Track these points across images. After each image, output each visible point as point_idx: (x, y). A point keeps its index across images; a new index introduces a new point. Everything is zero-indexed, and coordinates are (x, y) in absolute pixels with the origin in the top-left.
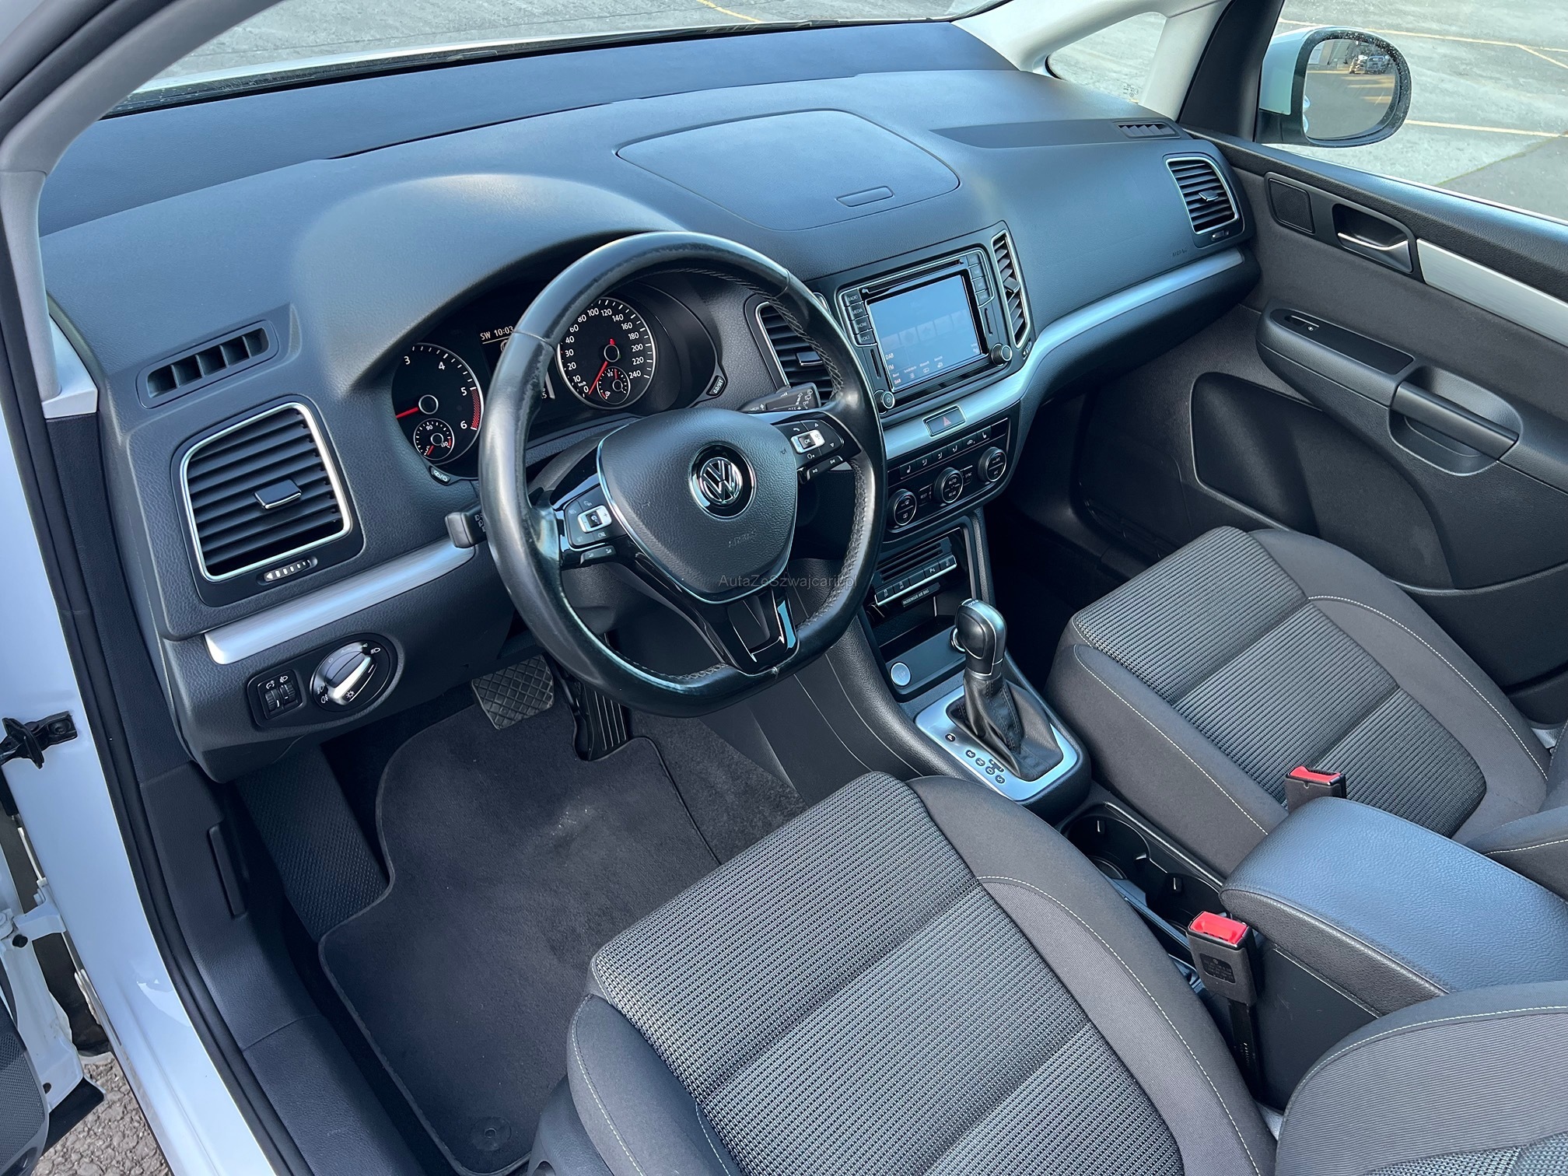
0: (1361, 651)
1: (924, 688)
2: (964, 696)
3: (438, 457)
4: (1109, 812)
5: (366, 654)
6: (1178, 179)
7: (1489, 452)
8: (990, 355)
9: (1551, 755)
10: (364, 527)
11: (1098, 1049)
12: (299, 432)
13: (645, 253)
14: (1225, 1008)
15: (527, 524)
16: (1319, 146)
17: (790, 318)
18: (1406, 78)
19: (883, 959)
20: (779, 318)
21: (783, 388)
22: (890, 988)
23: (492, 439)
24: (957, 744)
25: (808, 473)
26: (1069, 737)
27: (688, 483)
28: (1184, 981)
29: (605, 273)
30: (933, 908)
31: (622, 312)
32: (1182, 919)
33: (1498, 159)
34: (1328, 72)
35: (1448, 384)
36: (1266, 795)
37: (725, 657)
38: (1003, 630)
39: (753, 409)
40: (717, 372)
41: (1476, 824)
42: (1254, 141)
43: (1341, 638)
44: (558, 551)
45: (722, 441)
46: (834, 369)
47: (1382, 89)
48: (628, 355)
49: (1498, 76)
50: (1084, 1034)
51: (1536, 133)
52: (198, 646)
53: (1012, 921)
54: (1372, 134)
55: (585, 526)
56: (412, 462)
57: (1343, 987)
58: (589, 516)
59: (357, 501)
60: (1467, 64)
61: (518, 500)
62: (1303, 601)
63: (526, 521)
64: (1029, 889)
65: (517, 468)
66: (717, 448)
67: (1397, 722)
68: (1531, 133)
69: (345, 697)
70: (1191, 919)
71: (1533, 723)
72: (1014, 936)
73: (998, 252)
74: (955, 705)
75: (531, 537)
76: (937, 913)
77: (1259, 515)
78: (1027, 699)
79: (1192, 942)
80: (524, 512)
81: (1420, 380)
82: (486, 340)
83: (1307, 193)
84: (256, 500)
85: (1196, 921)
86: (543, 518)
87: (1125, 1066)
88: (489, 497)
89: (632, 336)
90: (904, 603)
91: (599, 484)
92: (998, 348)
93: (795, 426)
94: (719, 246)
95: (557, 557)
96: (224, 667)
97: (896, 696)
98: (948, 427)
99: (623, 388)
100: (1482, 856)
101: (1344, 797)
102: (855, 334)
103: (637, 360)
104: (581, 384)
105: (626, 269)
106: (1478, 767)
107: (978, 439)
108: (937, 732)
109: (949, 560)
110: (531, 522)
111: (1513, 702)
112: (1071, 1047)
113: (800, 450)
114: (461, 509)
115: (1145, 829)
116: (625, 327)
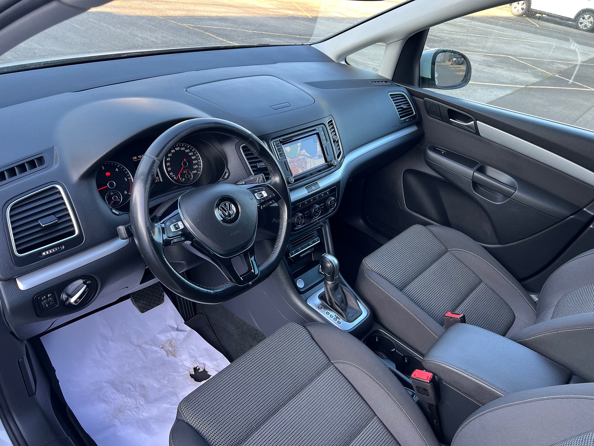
0: (468, 269)
1: (310, 288)
2: (324, 291)
3: (115, 205)
4: (380, 333)
5: (84, 284)
6: (393, 100)
7: (507, 195)
8: (328, 163)
9: (537, 304)
10: (84, 233)
11: (380, 426)
12: (57, 196)
13: (195, 126)
14: (426, 406)
15: (150, 229)
16: (441, 89)
17: (253, 149)
18: (469, 66)
19: (296, 397)
20: (249, 150)
21: (252, 176)
22: (299, 408)
23: (135, 196)
24: (323, 310)
25: (261, 207)
26: (364, 305)
27: (214, 212)
28: (411, 398)
29: (180, 133)
30: (315, 375)
31: (189, 148)
32: (408, 373)
33: (505, 95)
34: (443, 64)
35: (491, 171)
36: (437, 324)
37: (230, 279)
38: (338, 265)
39: (240, 184)
40: (226, 170)
41: (513, 331)
42: (419, 87)
43: (461, 264)
44: (162, 240)
45: (227, 195)
46: (270, 168)
47: (462, 70)
48: (191, 165)
49: (503, 67)
50: (374, 421)
51: (517, 86)
52: (13, 283)
53: (345, 378)
54: (459, 85)
55: (173, 229)
56: (104, 207)
57: (469, 395)
58: (175, 225)
59: (81, 223)
60: (492, 63)
61: (146, 220)
62: (446, 251)
63: (149, 228)
64: (352, 365)
65: (145, 208)
66: (225, 198)
67: (482, 294)
68: (515, 86)
69: (75, 302)
70: (412, 373)
71: (530, 292)
72: (346, 384)
73: (330, 126)
74: (321, 294)
75: (151, 234)
76: (316, 376)
77: (429, 220)
78: (348, 290)
79: (413, 381)
80: (148, 224)
81: (482, 170)
82: (135, 160)
83: (439, 105)
84: (38, 223)
85: (414, 373)
86: (156, 227)
87: (390, 433)
88: (134, 219)
89: (193, 158)
90: (301, 256)
91: (179, 213)
92: (331, 161)
93: (256, 189)
94: (224, 123)
95: (162, 242)
96: (24, 291)
97: (299, 292)
98: (314, 189)
99: (190, 177)
100: (515, 342)
101: (465, 323)
102: (278, 156)
103: (195, 167)
104: (173, 176)
105: (188, 131)
106: (512, 310)
107: (326, 194)
108: (315, 306)
109: (317, 239)
110: (151, 228)
111: (522, 285)
112: (369, 427)
113: (258, 198)
114: (123, 225)
115: (394, 339)
116: (190, 154)
